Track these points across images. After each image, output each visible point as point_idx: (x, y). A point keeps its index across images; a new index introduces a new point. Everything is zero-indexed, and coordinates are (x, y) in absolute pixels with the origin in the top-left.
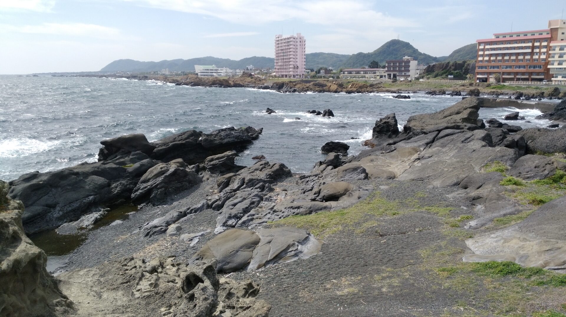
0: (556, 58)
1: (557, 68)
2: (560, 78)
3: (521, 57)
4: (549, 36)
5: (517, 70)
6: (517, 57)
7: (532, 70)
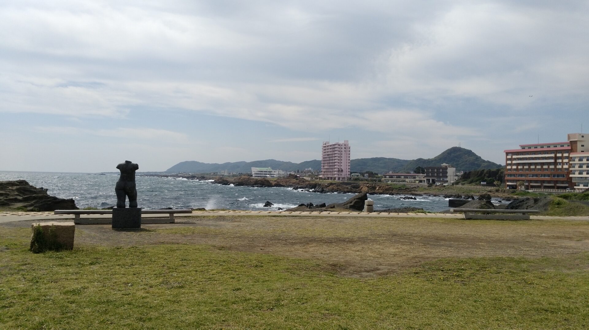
0: (577, 168)
1: (578, 177)
2: (581, 186)
3: (545, 167)
4: (569, 148)
5: (543, 178)
6: (542, 167)
7: (556, 178)
